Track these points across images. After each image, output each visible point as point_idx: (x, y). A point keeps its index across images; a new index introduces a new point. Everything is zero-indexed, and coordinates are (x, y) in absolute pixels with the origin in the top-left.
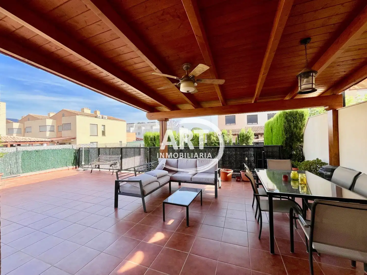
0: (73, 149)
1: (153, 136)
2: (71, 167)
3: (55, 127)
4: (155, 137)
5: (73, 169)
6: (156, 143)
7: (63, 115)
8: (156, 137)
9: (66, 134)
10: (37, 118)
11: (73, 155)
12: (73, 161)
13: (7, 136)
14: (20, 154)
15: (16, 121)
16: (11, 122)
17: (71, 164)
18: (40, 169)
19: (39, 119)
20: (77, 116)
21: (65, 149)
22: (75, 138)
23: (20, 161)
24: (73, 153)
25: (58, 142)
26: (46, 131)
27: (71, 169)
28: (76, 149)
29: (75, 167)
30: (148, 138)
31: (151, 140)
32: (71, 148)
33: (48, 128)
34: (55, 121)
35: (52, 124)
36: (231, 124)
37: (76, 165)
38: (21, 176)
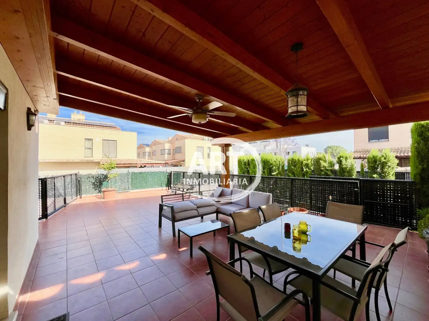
0: (167, 172)
1: (247, 160)
2: (165, 188)
3: (172, 150)
4: (248, 160)
5: (166, 189)
6: (250, 168)
7: (177, 139)
8: (250, 160)
9: (178, 157)
10: (160, 143)
11: (166, 178)
12: (166, 183)
13: (137, 159)
14: (130, 175)
15: (148, 145)
16: (145, 146)
17: (165, 185)
18: (142, 187)
19: (161, 144)
20: (186, 140)
21: (161, 172)
22: (184, 161)
23: (130, 180)
24: (167, 176)
25: (172, 164)
26: (165, 154)
27: (165, 190)
28: (169, 172)
29: (168, 188)
30: (241, 163)
31: (245, 164)
32: (165, 171)
33: (167, 151)
34: (171, 144)
35: (169, 147)
36: (380, 140)
37: (169, 187)
38: (130, 192)
